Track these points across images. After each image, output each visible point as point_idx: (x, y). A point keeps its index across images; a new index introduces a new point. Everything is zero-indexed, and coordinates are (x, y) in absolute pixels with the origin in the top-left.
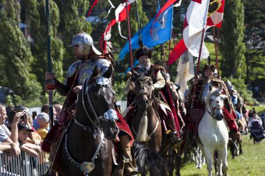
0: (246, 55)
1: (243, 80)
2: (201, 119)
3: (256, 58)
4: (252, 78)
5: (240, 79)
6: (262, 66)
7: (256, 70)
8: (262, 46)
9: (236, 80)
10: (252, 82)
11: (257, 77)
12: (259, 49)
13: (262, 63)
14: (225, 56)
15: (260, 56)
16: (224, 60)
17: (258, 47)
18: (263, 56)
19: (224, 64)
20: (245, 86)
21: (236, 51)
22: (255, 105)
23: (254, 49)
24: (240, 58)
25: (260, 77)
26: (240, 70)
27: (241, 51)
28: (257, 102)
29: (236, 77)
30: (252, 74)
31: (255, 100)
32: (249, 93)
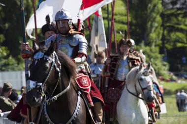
0: (162, 15)
1: (157, 49)
2: (118, 99)
3: (174, 20)
4: (169, 46)
5: (153, 47)
6: (181, 30)
7: (174, 36)
8: (183, 4)
9: (147, 48)
10: (168, 51)
11: (175, 45)
12: (179, 9)
13: (182, 27)
14: (135, 17)
15: (180, 18)
16: (134, 22)
17: (178, 6)
18: (184, 17)
19: (133, 27)
20: (159, 56)
21: (149, 11)
22: (172, 80)
23: (173, 9)
24: (154, 20)
25: (179, 45)
26: (153, 35)
27: (156, 11)
28: (174, 77)
29: (148, 44)
30: (168, 41)
31: (172, 74)
32: (165, 65)
